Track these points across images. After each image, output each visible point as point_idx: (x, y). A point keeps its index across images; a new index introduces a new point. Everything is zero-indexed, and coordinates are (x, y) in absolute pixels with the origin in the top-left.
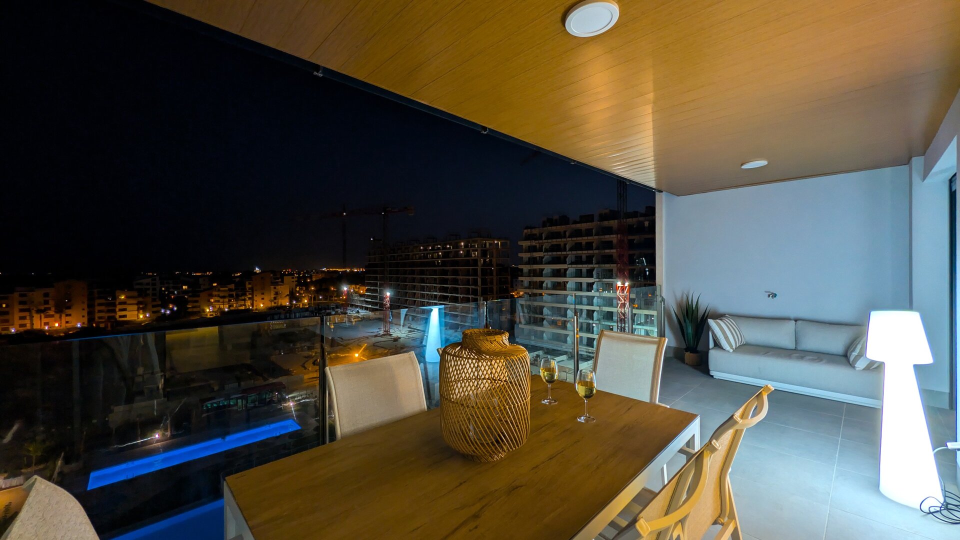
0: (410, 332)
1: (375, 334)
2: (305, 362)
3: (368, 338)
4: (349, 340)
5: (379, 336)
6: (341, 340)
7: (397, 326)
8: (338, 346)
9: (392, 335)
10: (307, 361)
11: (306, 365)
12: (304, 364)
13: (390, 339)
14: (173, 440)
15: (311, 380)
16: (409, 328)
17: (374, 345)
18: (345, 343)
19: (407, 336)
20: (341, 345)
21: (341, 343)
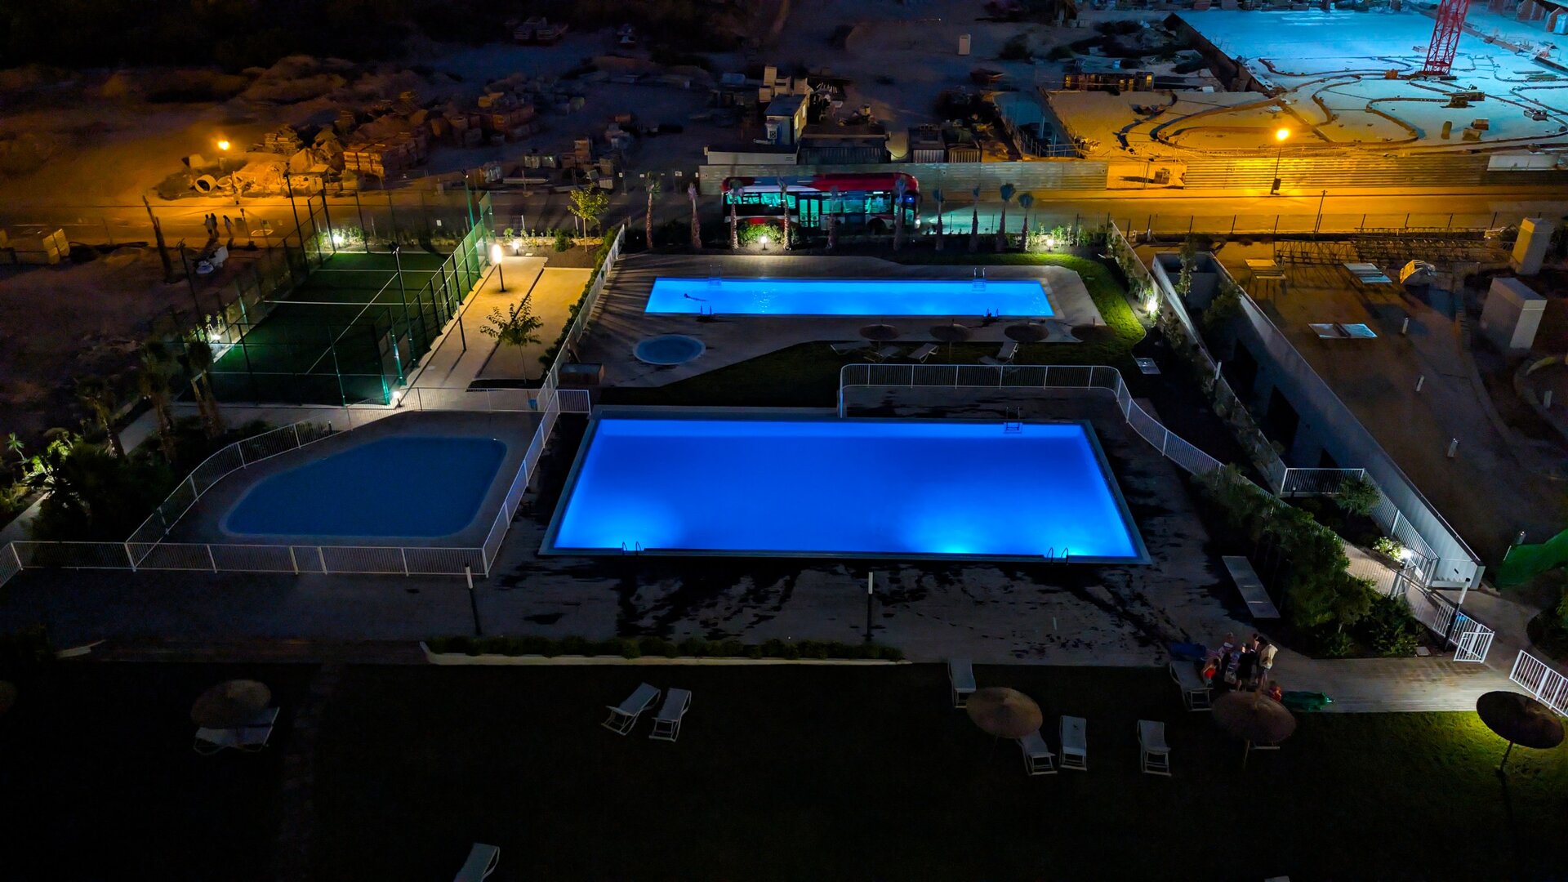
0: (1536, 77)
1: (1390, 67)
2: (1131, 126)
3: (1358, 77)
4: (1291, 74)
5: (1404, 78)
6: (1265, 70)
7: (1490, 49)
8: (1248, 89)
9: (1455, 78)
10: (1138, 123)
11: (1129, 138)
12: (1126, 130)
13: (1439, 96)
14: (792, 257)
15: (1129, 184)
16: (1539, 60)
17: (1369, 109)
18: (1269, 83)
19: (1512, 92)
20: (1261, 89)
21: (1263, 82)
